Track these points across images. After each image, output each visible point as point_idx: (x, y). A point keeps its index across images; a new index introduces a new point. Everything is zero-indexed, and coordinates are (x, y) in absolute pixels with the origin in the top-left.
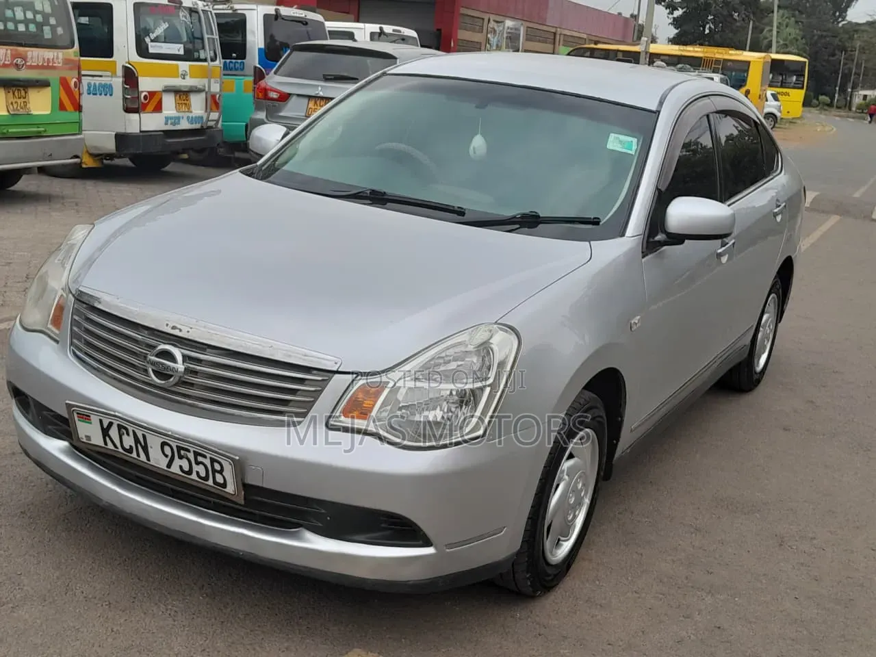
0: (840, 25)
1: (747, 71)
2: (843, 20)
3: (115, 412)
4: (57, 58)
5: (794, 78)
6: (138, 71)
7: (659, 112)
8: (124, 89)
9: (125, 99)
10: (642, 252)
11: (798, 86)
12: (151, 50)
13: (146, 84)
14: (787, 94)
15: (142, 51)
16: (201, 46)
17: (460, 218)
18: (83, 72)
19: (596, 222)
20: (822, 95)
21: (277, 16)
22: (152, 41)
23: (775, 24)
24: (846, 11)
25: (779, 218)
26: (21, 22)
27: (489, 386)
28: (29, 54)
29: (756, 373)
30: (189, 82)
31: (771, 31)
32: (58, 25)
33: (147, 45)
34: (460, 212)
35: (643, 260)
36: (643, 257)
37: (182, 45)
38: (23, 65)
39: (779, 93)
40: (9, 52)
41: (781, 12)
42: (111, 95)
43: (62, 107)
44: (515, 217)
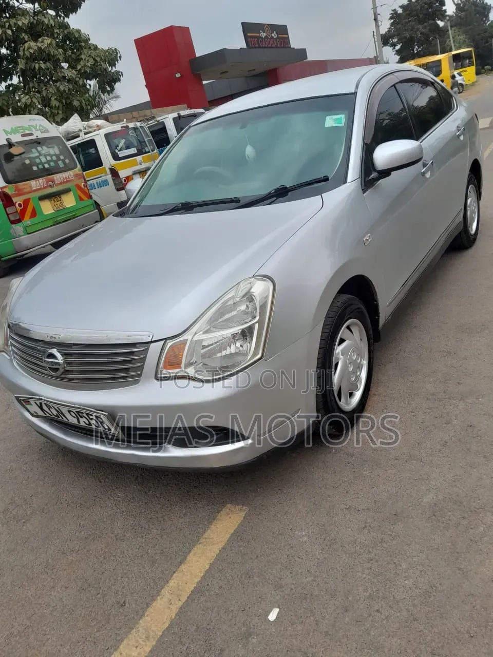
0: (487, 24)
1: (440, 65)
2: (488, 21)
3: (39, 396)
4: (70, 175)
5: (468, 61)
6: (117, 168)
7: (356, 92)
8: (113, 180)
9: (115, 184)
10: (363, 190)
11: (470, 64)
12: (120, 156)
13: (123, 174)
14: (466, 71)
15: (116, 157)
16: (145, 145)
17: (238, 205)
18: (87, 179)
19: (326, 179)
20: (486, 66)
21: (180, 117)
22: (119, 151)
23: (451, 37)
24: (488, 15)
25: (462, 138)
26: (45, 163)
27: (256, 323)
28: (55, 178)
29: (471, 235)
30: (144, 166)
31: (450, 41)
32: (65, 159)
33: (117, 153)
34: (237, 200)
35: (365, 195)
36: (364, 193)
37: (135, 148)
38: (54, 185)
39: (461, 72)
40: (44, 180)
41: (453, 29)
42: (108, 185)
43: (81, 199)
44: (270, 193)
